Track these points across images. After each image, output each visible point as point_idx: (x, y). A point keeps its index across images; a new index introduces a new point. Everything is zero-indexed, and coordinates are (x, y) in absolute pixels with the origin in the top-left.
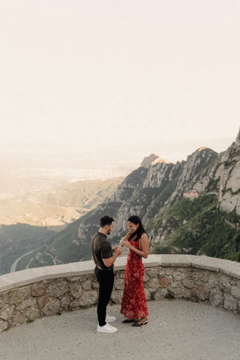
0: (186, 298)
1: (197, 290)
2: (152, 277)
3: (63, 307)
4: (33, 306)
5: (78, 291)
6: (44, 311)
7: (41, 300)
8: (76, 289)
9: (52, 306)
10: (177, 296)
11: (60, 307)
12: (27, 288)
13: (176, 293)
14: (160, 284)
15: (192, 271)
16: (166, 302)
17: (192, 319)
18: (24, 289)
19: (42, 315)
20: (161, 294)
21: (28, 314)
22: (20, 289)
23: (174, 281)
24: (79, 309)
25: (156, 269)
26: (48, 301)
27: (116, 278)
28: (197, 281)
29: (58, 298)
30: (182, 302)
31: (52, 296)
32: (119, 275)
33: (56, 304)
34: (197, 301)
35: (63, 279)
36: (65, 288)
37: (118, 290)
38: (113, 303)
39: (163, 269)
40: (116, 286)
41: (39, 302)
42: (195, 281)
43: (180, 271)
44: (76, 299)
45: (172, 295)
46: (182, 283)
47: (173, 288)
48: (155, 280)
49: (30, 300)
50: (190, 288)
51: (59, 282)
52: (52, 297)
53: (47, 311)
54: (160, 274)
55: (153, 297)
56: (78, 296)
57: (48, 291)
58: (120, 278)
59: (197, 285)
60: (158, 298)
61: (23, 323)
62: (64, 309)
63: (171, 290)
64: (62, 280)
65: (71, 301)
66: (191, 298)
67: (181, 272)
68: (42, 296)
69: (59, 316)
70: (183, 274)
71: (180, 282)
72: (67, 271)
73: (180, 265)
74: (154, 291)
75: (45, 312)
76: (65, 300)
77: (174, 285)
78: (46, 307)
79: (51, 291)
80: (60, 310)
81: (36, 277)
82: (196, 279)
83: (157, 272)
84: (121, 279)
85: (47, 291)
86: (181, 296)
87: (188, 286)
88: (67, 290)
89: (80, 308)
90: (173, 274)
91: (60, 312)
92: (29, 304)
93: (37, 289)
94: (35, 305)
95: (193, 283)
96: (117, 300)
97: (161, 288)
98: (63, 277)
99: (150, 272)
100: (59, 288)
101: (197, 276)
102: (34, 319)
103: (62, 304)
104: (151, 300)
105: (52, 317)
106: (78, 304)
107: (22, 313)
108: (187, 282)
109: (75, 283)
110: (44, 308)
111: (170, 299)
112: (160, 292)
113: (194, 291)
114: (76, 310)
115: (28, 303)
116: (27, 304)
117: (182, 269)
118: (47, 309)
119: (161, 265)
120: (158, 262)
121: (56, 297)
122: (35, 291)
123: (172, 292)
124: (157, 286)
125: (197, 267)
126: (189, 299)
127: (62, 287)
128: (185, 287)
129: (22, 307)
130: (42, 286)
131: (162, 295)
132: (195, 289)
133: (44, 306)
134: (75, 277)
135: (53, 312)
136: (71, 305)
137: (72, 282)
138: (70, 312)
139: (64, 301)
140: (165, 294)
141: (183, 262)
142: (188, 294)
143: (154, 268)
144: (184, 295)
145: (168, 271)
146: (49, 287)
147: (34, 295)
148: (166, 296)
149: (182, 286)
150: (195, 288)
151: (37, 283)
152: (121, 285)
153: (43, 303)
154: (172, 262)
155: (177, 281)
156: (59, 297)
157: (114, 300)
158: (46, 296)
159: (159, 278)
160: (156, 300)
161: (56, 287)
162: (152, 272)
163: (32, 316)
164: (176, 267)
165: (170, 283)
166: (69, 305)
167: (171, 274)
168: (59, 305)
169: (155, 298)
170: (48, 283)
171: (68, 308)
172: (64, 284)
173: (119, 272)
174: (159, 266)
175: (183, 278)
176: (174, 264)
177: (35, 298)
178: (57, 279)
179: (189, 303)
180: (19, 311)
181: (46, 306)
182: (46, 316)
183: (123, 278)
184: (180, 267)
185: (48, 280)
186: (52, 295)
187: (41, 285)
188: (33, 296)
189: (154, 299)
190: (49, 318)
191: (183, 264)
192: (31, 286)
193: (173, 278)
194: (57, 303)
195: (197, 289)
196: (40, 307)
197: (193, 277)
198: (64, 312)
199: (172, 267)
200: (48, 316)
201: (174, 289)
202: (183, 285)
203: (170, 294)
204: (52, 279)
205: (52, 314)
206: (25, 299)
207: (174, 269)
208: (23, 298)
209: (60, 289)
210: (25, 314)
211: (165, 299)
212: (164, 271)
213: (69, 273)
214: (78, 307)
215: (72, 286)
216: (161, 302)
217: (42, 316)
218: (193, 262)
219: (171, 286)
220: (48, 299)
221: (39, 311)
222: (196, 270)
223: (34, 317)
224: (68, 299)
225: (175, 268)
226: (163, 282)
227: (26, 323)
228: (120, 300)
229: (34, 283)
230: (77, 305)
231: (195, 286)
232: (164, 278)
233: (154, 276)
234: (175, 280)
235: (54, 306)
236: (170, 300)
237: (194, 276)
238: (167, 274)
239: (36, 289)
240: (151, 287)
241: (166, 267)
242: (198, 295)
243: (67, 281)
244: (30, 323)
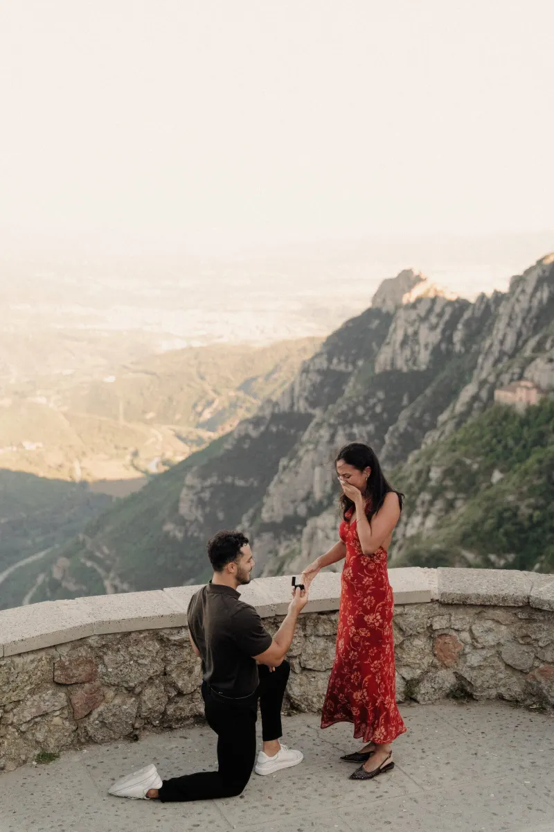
0: (508, 701)
1: (542, 675)
2: (411, 635)
3: (147, 718)
4: (58, 713)
5: (190, 672)
6: (89, 729)
7: (79, 695)
8: (186, 665)
9: (114, 715)
10: (484, 694)
11: (138, 716)
12: (40, 660)
13: (479, 683)
14: (435, 655)
15: (530, 620)
16: (451, 711)
17: (526, 763)
18: (32, 661)
19: (83, 740)
20: (436, 686)
21: (40, 736)
22: (18, 660)
23: (475, 648)
24: (191, 726)
25: (422, 612)
26: (102, 698)
27: (305, 636)
28: (543, 651)
29: (130, 690)
30: (498, 711)
31: (114, 685)
32: (315, 626)
33: (125, 707)
34: (541, 710)
35: (146, 634)
36: (154, 661)
37: (310, 670)
38: (295, 708)
39: (443, 610)
40: (304, 657)
41: (75, 701)
42: (539, 649)
43: (493, 620)
44: (184, 695)
45: (468, 689)
46: (499, 653)
47: (472, 668)
48: (419, 643)
49: (48, 695)
50: (521, 671)
51: (137, 642)
52: (114, 688)
53: (96, 730)
54: (434, 628)
55: (412, 694)
56: (190, 685)
57: (101, 668)
58: (318, 636)
59: (543, 662)
60: (427, 698)
61: (25, 762)
62: (149, 723)
63: (466, 675)
64: (145, 638)
65: (170, 700)
66: (525, 700)
67: (498, 622)
68: (84, 683)
69: (134, 744)
70: (503, 628)
71: (493, 651)
72: (160, 612)
73: (494, 602)
74: (416, 677)
75: (91, 731)
76: (152, 697)
77: (474, 659)
78: (97, 716)
79: (110, 670)
80: (137, 725)
81: (69, 626)
82: (541, 644)
83: (426, 620)
84: (320, 639)
85: (99, 670)
86: (493, 692)
87: (517, 663)
88: (158, 667)
89: (197, 723)
90: (473, 627)
91: (137, 732)
92: (44, 707)
93: (70, 661)
94: (63, 708)
95: (532, 655)
96: (306, 700)
97: (435, 667)
98: (147, 630)
99: (404, 621)
100: (136, 662)
101: (544, 634)
102: (60, 751)
103: (144, 710)
104: (408, 702)
105: (114, 745)
106: (191, 709)
107: (24, 733)
108: (514, 653)
109: (183, 647)
110: (89, 719)
111: (461, 701)
112: (433, 680)
113: (534, 678)
114: (184, 727)
115: (42, 703)
116: (39, 707)
117: (499, 614)
118: (97, 722)
119: (437, 600)
120: (428, 592)
121: (126, 689)
122: (63, 667)
123: (469, 679)
124: (424, 661)
125: (545, 608)
126: (517, 701)
127: (144, 657)
128: (508, 666)
129: (26, 713)
130: (84, 654)
131: (440, 689)
132: (536, 673)
133: (90, 713)
134: (183, 630)
135: (114, 732)
136: (168, 713)
137: (174, 645)
138: (167, 734)
139: (150, 699)
140: (447, 685)
141: (504, 593)
142: (515, 687)
143: (416, 608)
144: (502, 690)
145: (460, 619)
146: (106, 658)
147: (62, 680)
148: (452, 691)
149: (500, 664)
150: (537, 670)
151: (69, 646)
152: (317, 658)
153: (86, 704)
154: (471, 591)
155: (483, 648)
156: (134, 688)
157: (296, 702)
158: (97, 683)
159: (430, 636)
160: (421, 702)
161: (127, 658)
162: (412, 619)
163: (52, 743)
164: (483, 606)
165: (463, 655)
166: (164, 713)
167: (468, 628)
168: (134, 711)
169: (419, 698)
170: (104, 646)
171: (162, 722)
172: (151, 649)
173: (314, 616)
174: (432, 601)
175: (502, 641)
176: (478, 596)
177: (64, 689)
178: (130, 633)
179: (518, 714)
180: (14, 727)
181: (95, 715)
182: (96, 743)
183: (324, 635)
184: (495, 607)
185: (102, 636)
186: (114, 680)
187: (83, 652)
188: (59, 685)
189: (415, 701)
190: (103, 748)
191: (504, 599)
192: (53, 652)
193: (473, 638)
194: (129, 705)
195: (542, 672)
196: (78, 716)
197: (533, 637)
198: (148, 733)
199: (472, 606)
200: (102, 742)
201: (475, 673)
202: (502, 660)
203: (462, 685)
204: (115, 634)
205: (111, 739)
206: (32, 692)
207: (475, 611)
208: (28, 688)
209: (139, 664)
210: (33, 734)
211: (447, 701)
212: (446, 617)
213: (166, 616)
214: (192, 720)
215: (174, 656)
216: (436, 708)
217: (83, 744)
218: (534, 594)
219: (465, 662)
220: (101, 693)
221: (74, 728)
222: (542, 618)
223: (58, 747)
224: (162, 695)
225: (479, 609)
226: (441, 650)
227: (34, 763)
228: (315, 700)
229: (61, 644)
230: (187, 713)
231: (536, 663)
232: (447, 640)
233: (415, 633)
234: (479, 646)
235: (118, 713)
236: (463, 704)
237: (535, 633)
238: (456, 627)
239: (67, 663)
240: (408, 665)
241: (452, 605)
242: (544, 691)
243: (161, 640)
244: (47, 763)
